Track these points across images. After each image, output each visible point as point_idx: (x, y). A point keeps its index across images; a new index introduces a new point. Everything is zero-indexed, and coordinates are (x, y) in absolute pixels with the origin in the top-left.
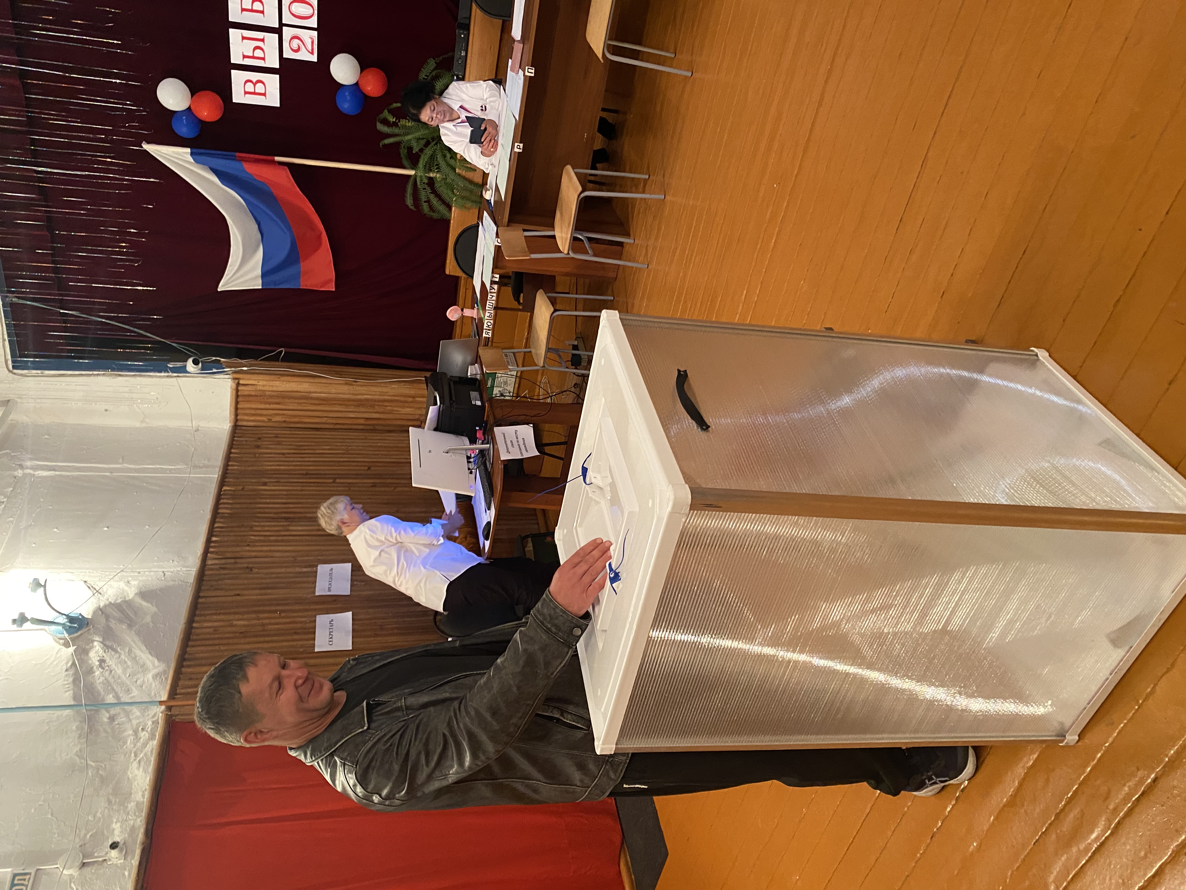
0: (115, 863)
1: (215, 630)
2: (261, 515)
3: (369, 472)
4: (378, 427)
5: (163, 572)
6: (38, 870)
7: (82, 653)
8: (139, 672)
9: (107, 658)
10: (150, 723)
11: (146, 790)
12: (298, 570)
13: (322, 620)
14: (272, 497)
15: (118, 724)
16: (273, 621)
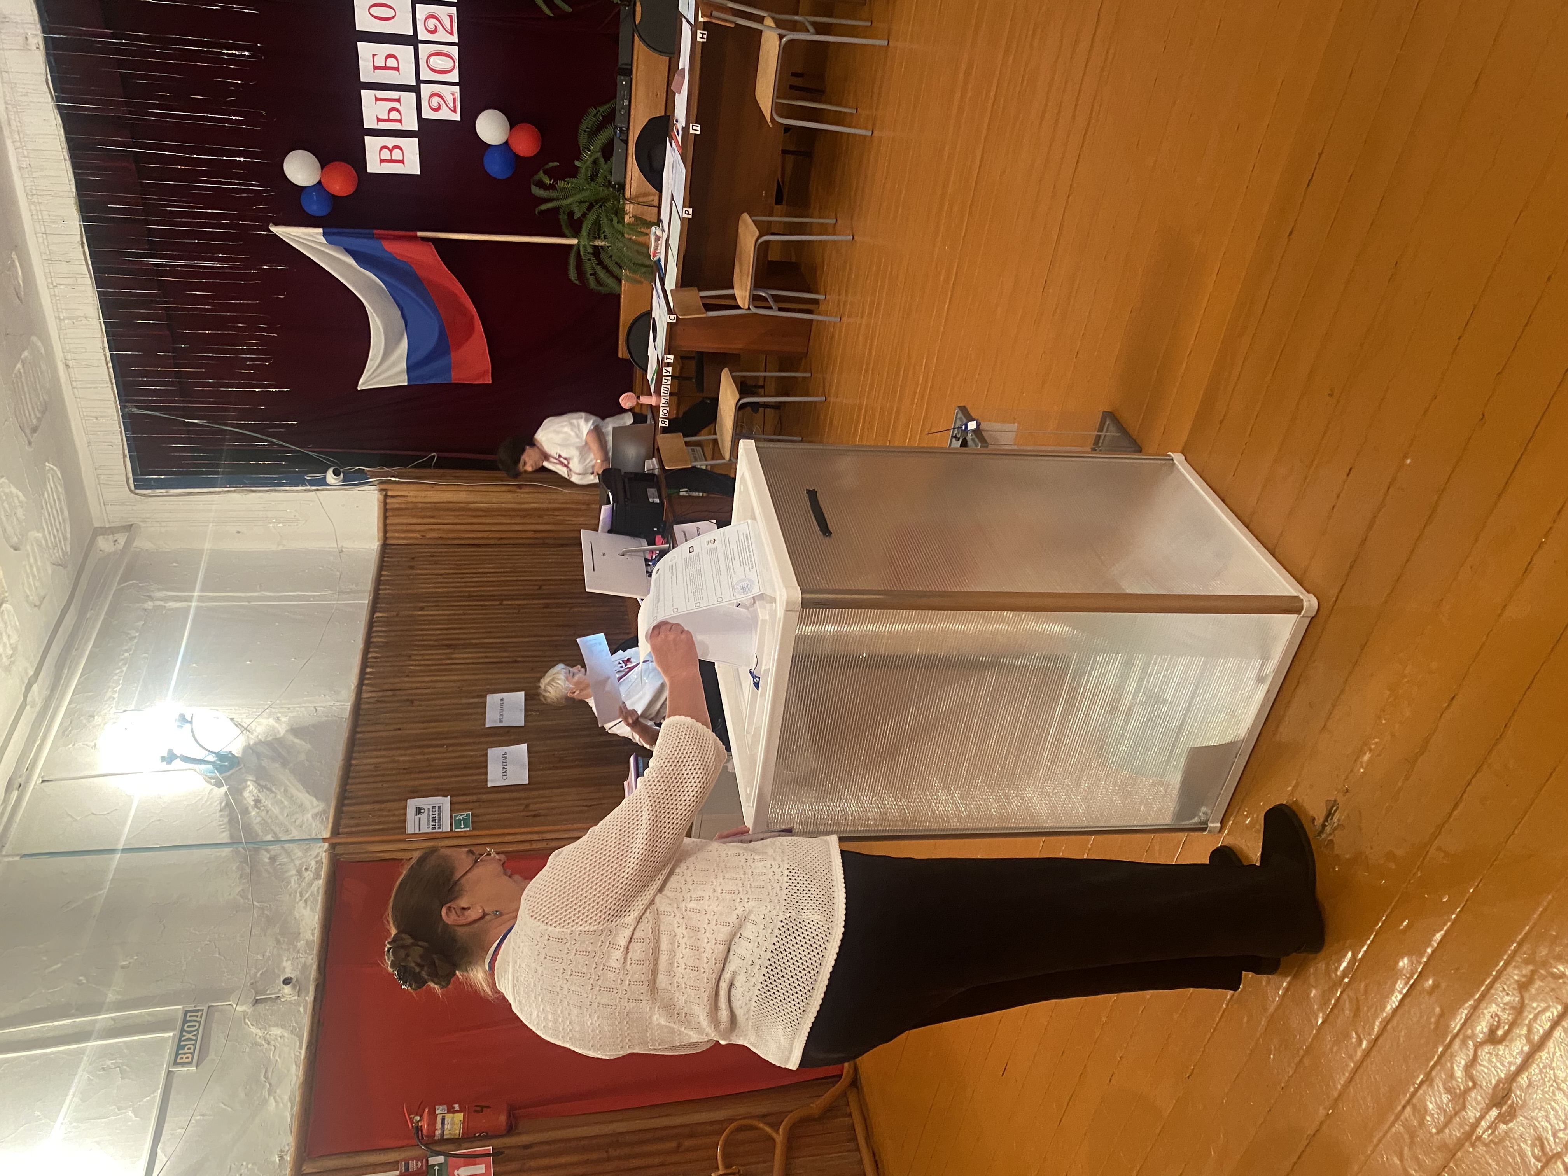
0: (289, 999)
1: (376, 767)
2: (420, 643)
3: (539, 592)
4: (547, 541)
5: (315, 707)
6: (209, 1007)
7: (236, 791)
8: (297, 812)
9: (262, 797)
10: (313, 863)
11: (315, 928)
12: (464, 701)
13: (494, 754)
14: (430, 622)
15: (279, 865)
16: (439, 756)
